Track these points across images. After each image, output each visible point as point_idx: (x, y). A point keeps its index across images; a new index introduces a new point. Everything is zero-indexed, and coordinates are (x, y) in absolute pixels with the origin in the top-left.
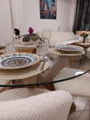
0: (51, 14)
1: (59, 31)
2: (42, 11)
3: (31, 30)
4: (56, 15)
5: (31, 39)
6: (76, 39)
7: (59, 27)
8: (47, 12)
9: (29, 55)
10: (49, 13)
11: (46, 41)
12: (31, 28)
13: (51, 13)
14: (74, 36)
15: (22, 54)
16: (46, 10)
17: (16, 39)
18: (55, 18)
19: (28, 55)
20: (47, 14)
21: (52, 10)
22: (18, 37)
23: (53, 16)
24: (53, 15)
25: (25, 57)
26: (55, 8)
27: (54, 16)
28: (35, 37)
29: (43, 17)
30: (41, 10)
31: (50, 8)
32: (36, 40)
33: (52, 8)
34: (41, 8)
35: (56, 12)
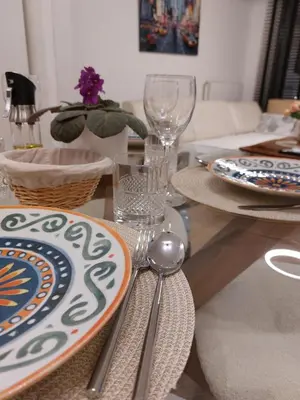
0: (179, 35)
1: (208, 99)
2: (146, 21)
3: (90, 82)
4: (197, 39)
5: (86, 129)
6: (266, 131)
7: (207, 83)
8: (164, 28)
9: (68, 225)
10: (170, 32)
11: (167, 139)
12: (90, 70)
13: (179, 31)
14: (262, 118)
15: (23, 219)
16: (162, 21)
17: (19, 123)
18: (192, 50)
19: (60, 221)
20: (163, 36)
21: (184, 22)
22: (24, 115)
23: (186, 43)
24: (188, 39)
25: (41, 237)
26: (196, 15)
27: (190, 43)
28: (107, 116)
29: (148, 44)
30: (142, 20)
31: (176, 14)
32: (115, 134)
33: (183, 14)
34: (144, 13)
35: (196, 28)
